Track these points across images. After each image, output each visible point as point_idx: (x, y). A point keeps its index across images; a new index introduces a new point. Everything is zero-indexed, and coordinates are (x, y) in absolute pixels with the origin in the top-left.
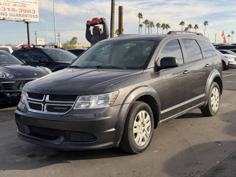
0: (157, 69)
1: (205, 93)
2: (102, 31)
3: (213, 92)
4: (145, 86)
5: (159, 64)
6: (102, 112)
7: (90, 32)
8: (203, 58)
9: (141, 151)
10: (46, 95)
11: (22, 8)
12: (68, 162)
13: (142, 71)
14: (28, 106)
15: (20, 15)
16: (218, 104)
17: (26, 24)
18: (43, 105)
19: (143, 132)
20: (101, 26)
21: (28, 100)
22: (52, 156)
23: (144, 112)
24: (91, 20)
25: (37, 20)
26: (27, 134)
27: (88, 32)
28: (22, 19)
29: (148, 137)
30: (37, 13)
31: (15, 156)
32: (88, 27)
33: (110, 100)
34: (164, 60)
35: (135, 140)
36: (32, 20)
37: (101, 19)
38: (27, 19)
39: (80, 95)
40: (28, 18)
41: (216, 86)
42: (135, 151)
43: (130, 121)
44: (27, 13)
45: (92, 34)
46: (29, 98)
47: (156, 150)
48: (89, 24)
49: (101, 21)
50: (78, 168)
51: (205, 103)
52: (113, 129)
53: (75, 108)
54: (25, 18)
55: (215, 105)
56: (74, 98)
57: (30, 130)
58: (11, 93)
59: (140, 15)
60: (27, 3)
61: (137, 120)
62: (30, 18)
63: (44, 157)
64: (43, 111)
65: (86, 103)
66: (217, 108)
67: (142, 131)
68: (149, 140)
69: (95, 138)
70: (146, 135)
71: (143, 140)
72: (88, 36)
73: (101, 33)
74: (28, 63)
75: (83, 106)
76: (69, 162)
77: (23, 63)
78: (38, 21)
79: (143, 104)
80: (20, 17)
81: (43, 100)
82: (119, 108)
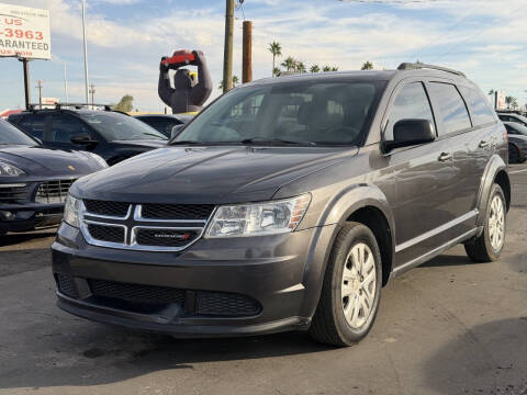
0: (387, 147)
1: (478, 208)
2: (196, 80)
3: (492, 206)
4: (362, 185)
5: (390, 136)
6: (273, 245)
7: (168, 81)
8: (473, 128)
9: (357, 340)
10: (134, 205)
11: (14, 27)
12: (187, 367)
13: (354, 151)
14: (87, 233)
15: (8, 43)
16: (502, 234)
17: (22, 63)
18: (126, 229)
19: (361, 294)
20: (193, 70)
21: (86, 217)
22: (143, 353)
23: (362, 246)
24: (170, 55)
25: (47, 54)
26: (85, 300)
27: (164, 82)
28: (13, 51)
29: (370, 305)
30: (47, 40)
31: (51, 354)
32: (164, 69)
33: (292, 216)
34: (401, 126)
35: (346, 312)
36: (37, 54)
37: (194, 53)
38: (25, 52)
39: (220, 205)
40: (25, 50)
41: (498, 193)
42: (344, 340)
43: (336, 267)
44: (24, 39)
45: (173, 86)
46: (88, 214)
47: (390, 336)
48: (167, 65)
49: (193, 59)
50: (216, 380)
51: (477, 232)
52: (300, 287)
53: (207, 236)
54: (20, 50)
55: (496, 237)
56: (204, 210)
57: (92, 291)
58: (13, 211)
59: (275, 48)
60: (24, 17)
61: (350, 266)
62: (30, 50)
63: (124, 357)
64: (129, 242)
65: (233, 224)
66: (500, 243)
67: (357, 292)
68: (373, 312)
69: (258, 307)
70: (366, 301)
71: (361, 314)
72: (165, 92)
73: (193, 85)
74: (47, 144)
75: (225, 231)
76: (191, 367)
77: (36, 144)
78: (49, 57)
79: (359, 227)
80: (8, 48)
81: (126, 218)
82: (313, 236)
